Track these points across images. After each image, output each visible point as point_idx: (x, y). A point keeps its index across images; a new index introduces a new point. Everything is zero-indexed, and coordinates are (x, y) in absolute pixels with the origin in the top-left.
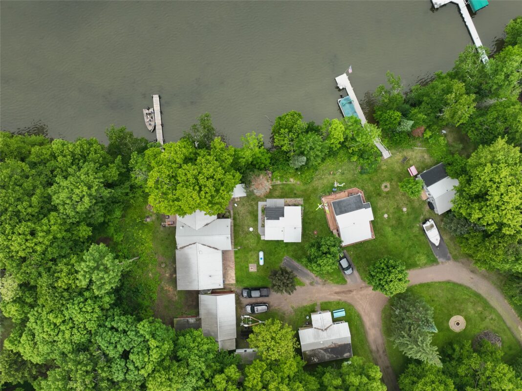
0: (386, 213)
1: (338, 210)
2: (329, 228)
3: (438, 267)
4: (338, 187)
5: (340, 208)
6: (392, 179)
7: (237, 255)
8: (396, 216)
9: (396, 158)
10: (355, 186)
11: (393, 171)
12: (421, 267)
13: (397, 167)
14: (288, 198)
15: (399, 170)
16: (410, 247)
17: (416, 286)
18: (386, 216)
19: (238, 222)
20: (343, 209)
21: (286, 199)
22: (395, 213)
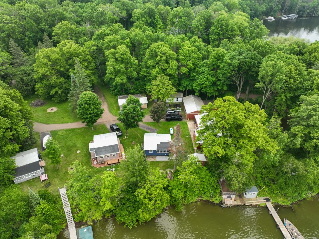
0: (77, 154)
1: (115, 148)
2: (123, 146)
3: (51, 130)
4: (112, 168)
5: (113, 148)
6: (64, 173)
7: (188, 133)
8: (70, 152)
9: (55, 188)
10: (97, 169)
11: (61, 179)
12: (63, 129)
13: (56, 181)
14: (154, 162)
15: (56, 179)
16: (66, 138)
17: (70, 122)
18: (78, 152)
19: (191, 148)
20: (111, 148)
21: (155, 161)
22: (70, 154)
